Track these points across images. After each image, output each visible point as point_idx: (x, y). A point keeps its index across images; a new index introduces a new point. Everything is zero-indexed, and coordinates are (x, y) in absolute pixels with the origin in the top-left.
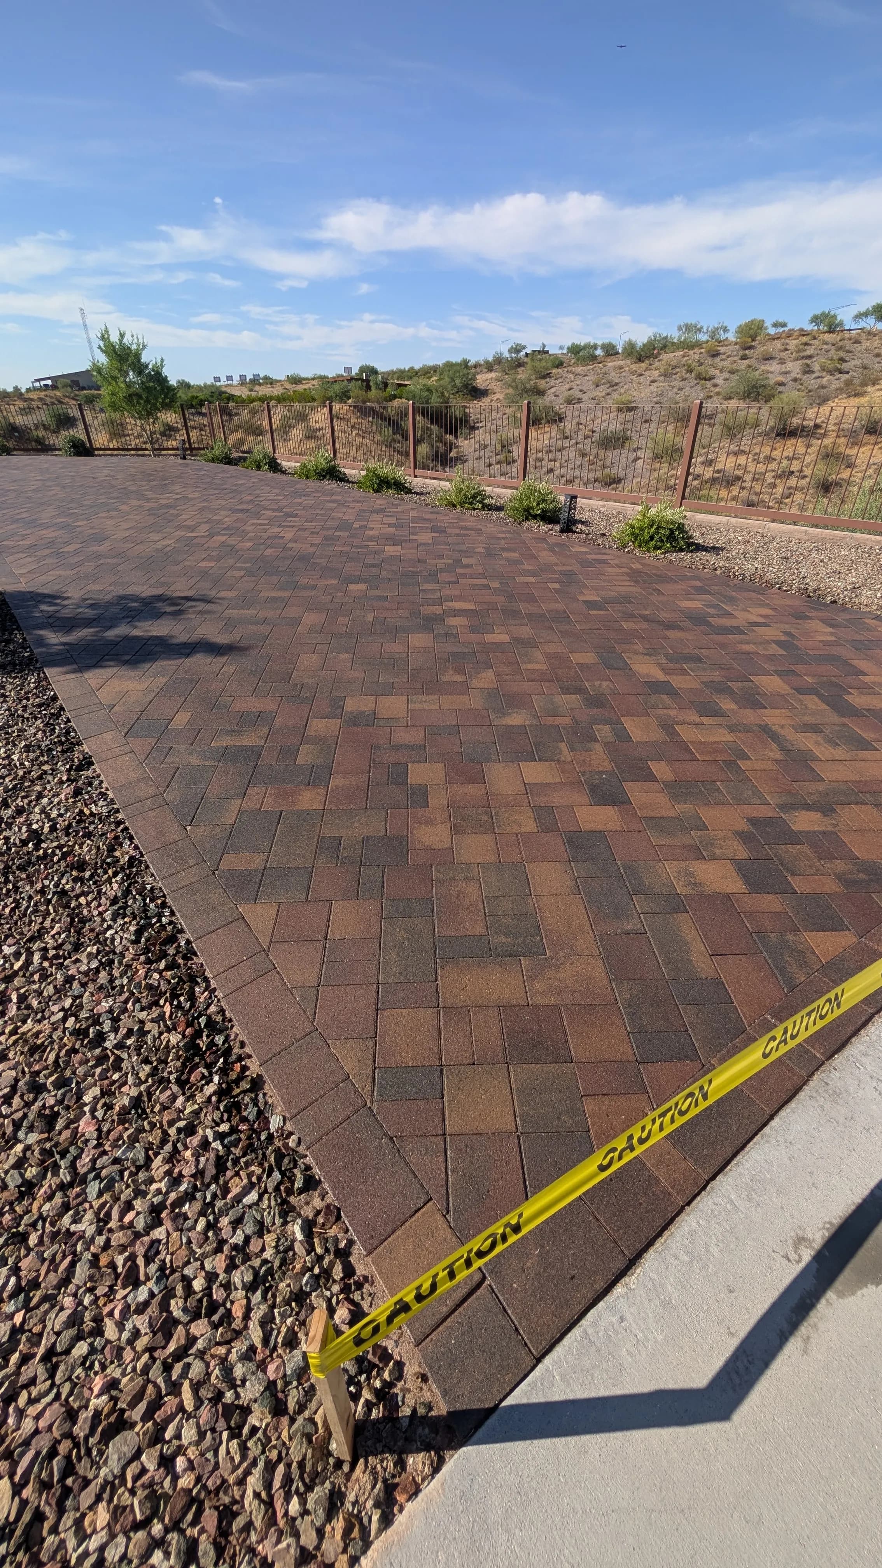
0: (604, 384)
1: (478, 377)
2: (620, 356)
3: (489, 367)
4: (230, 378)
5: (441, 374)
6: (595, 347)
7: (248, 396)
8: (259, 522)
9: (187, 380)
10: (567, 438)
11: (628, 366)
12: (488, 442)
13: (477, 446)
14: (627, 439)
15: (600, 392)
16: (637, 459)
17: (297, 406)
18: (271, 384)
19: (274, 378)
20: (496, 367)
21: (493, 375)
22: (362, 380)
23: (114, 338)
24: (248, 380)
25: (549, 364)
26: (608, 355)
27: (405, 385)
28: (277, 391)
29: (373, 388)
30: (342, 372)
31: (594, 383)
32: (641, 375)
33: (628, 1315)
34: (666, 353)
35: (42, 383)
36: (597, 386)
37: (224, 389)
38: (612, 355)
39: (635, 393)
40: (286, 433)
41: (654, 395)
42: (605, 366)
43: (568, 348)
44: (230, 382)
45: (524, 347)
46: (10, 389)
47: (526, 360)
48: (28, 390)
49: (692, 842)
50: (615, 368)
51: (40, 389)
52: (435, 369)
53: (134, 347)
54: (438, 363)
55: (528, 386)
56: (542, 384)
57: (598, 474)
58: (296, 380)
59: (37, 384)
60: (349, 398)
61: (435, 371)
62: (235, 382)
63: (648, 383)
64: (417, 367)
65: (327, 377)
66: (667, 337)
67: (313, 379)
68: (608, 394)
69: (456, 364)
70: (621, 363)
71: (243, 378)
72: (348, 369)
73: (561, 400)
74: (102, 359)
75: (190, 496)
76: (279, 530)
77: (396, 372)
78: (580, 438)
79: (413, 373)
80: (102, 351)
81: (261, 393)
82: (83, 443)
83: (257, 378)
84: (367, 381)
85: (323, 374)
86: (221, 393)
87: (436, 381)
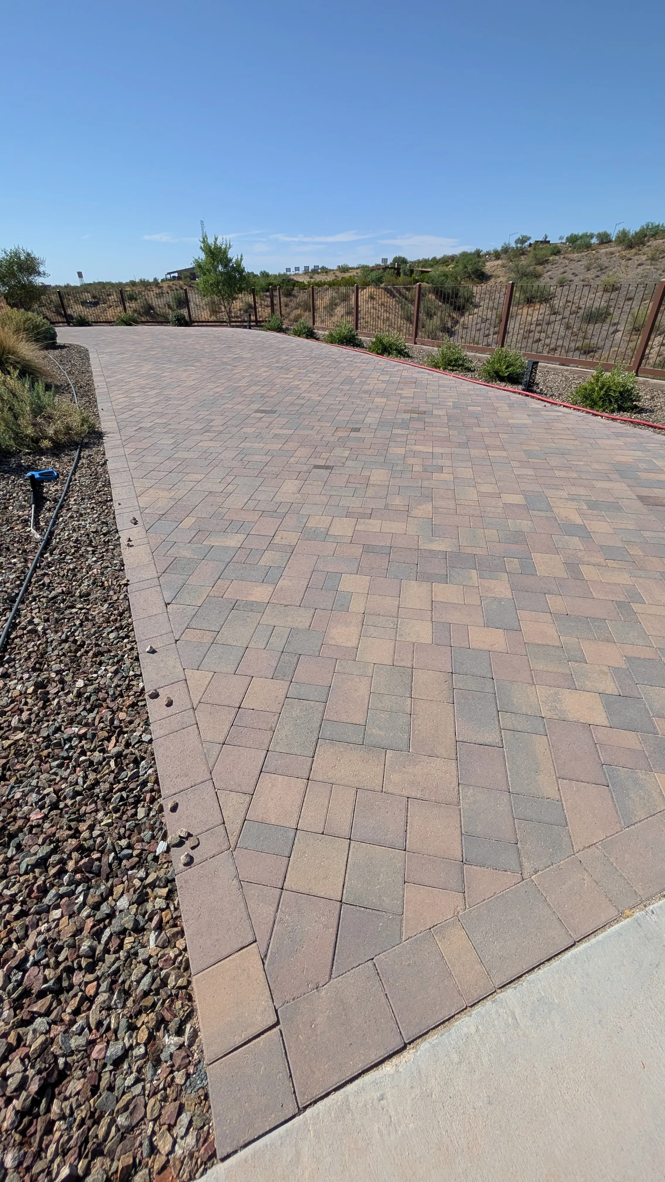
0: (595, 268)
1: (488, 264)
2: (613, 244)
3: (497, 255)
4: (297, 269)
5: (457, 262)
6: (592, 236)
7: (308, 282)
8: (287, 376)
9: (267, 271)
10: (555, 314)
11: (619, 252)
12: (489, 317)
13: (479, 320)
14: (610, 314)
15: (590, 275)
16: (617, 331)
17: (343, 290)
18: (326, 272)
19: (329, 268)
20: (503, 256)
21: (499, 262)
22: (395, 269)
23: (211, 241)
24: (310, 270)
25: (549, 252)
26: (602, 243)
27: (428, 272)
28: (330, 278)
29: (402, 275)
30: (380, 262)
31: (585, 267)
32: (630, 259)
33: (388, 1095)
34: (656, 239)
35: (172, 275)
36: (589, 270)
37: (292, 277)
38: (606, 243)
39: (622, 275)
40: (332, 310)
41: (640, 276)
42: (598, 252)
43: (567, 238)
44: (297, 272)
45: (529, 238)
46: (151, 280)
47: (529, 249)
48: (163, 281)
49: (568, 672)
50: (606, 253)
51: (170, 280)
52: (453, 258)
53: (223, 247)
54: (456, 254)
55: (528, 270)
56: (539, 268)
57: (579, 344)
58: (344, 269)
59: (168, 276)
60: (382, 283)
61: (453, 260)
62: (301, 272)
63: (635, 266)
64: (439, 257)
65: (368, 267)
66: (658, 226)
67: (357, 268)
68: (597, 276)
69: (471, 254)
70: (612, 249)
71: (306, 268)
72: (385, 260)
73: (554, 282)
74: (202, 256)
75: (244, 356)
76: (299, 383)
77: (422, 262)
78: (567, 313)
79: (435, 262)
80: (203, 250)
81: (318, 280)
82: (184, 318)
83: (316, 268)
84: (398, 269)
85: (365, 264)
86: (290, 280)
87: (453, 268)
